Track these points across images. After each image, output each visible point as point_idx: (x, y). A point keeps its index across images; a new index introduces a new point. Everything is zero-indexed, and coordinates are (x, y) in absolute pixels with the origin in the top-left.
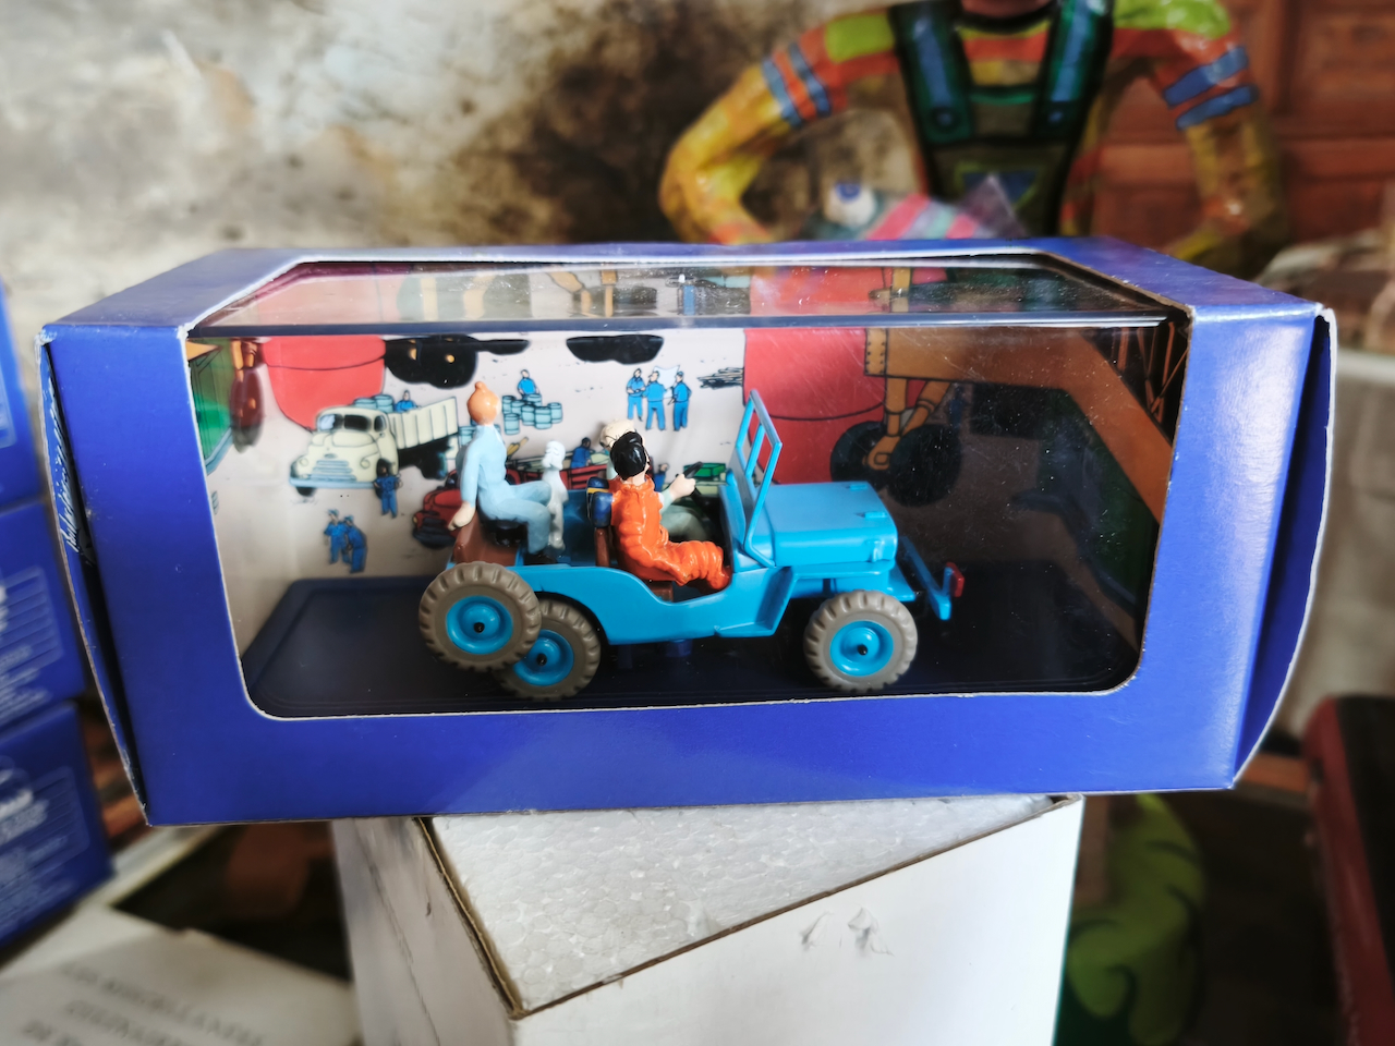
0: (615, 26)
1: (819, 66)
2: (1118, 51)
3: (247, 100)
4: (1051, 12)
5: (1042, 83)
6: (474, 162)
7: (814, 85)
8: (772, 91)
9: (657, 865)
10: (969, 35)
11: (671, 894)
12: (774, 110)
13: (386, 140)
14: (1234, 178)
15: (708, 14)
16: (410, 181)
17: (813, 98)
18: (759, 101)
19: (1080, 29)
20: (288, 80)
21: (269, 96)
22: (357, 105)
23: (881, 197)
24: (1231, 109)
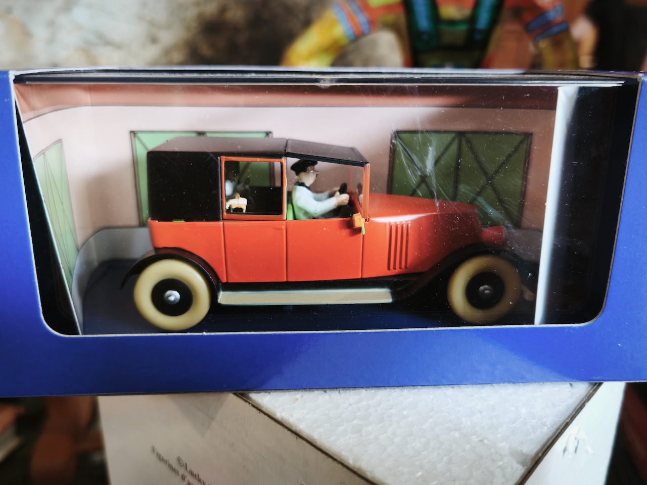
1: (365, 7)
2: (508, 4)
3: (28, 34)
5: (472, 19)
7: (362, 20)
9: (462, 425)
11: (486, 441)
12: (339, 31)
17: (361, 26)
20: (51, 24)
21: (40, 33)
22: (91, 37)
24: (558, 33)
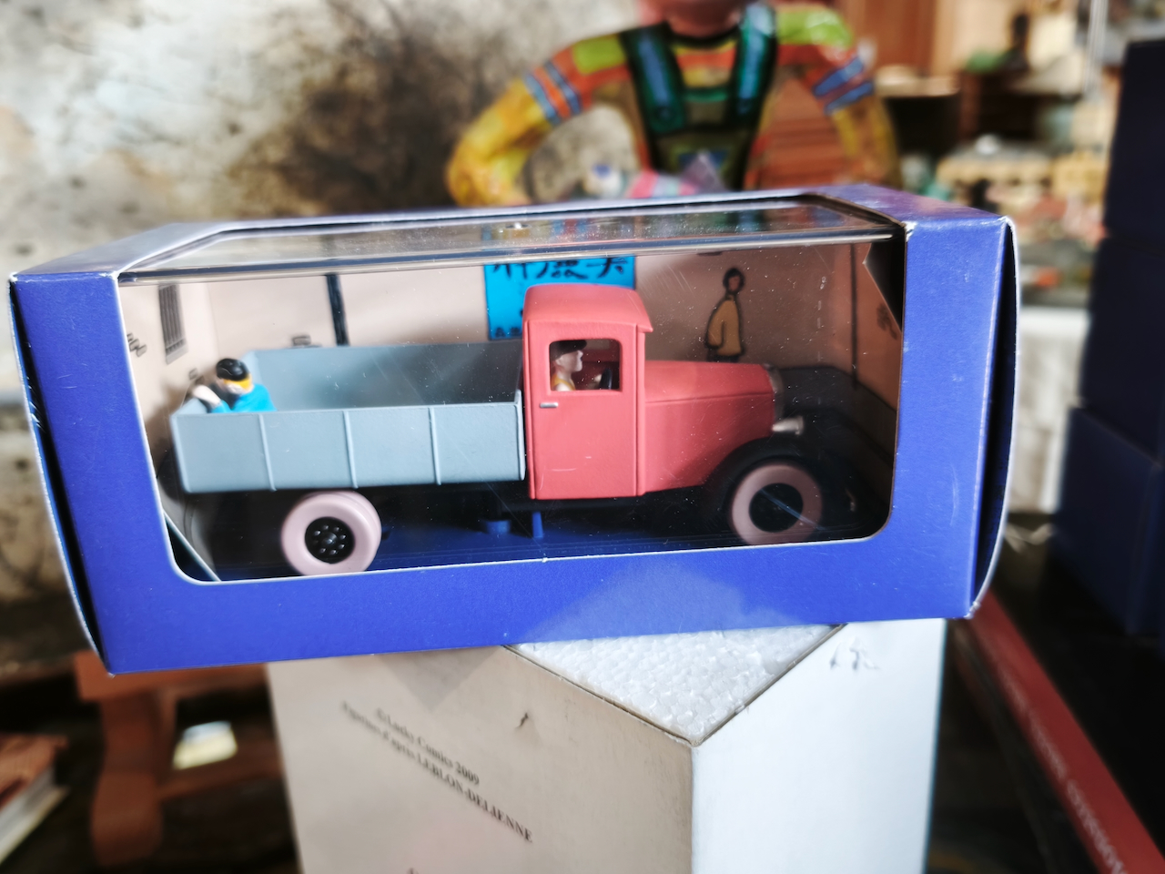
0: (354, 59)
1: (571, 76)
2: (783, 59)
3: (26, 132)
4: (735, 33)
5: (733, 84)
6: (245, 174)
7: (568, 93)
8: (536, 98)
10: (682, 52)
12: (536, 113)
13: (160, 160)
14: (868, 145)
15: (429, 49)
16: (189, 193)
17: (568, 102)
18: (525, 105)
19: (756, 46)
20: (64, 112)
21: (46, 127)
22: (132, 130)
23: (625, 174)
24: (860, 98)
